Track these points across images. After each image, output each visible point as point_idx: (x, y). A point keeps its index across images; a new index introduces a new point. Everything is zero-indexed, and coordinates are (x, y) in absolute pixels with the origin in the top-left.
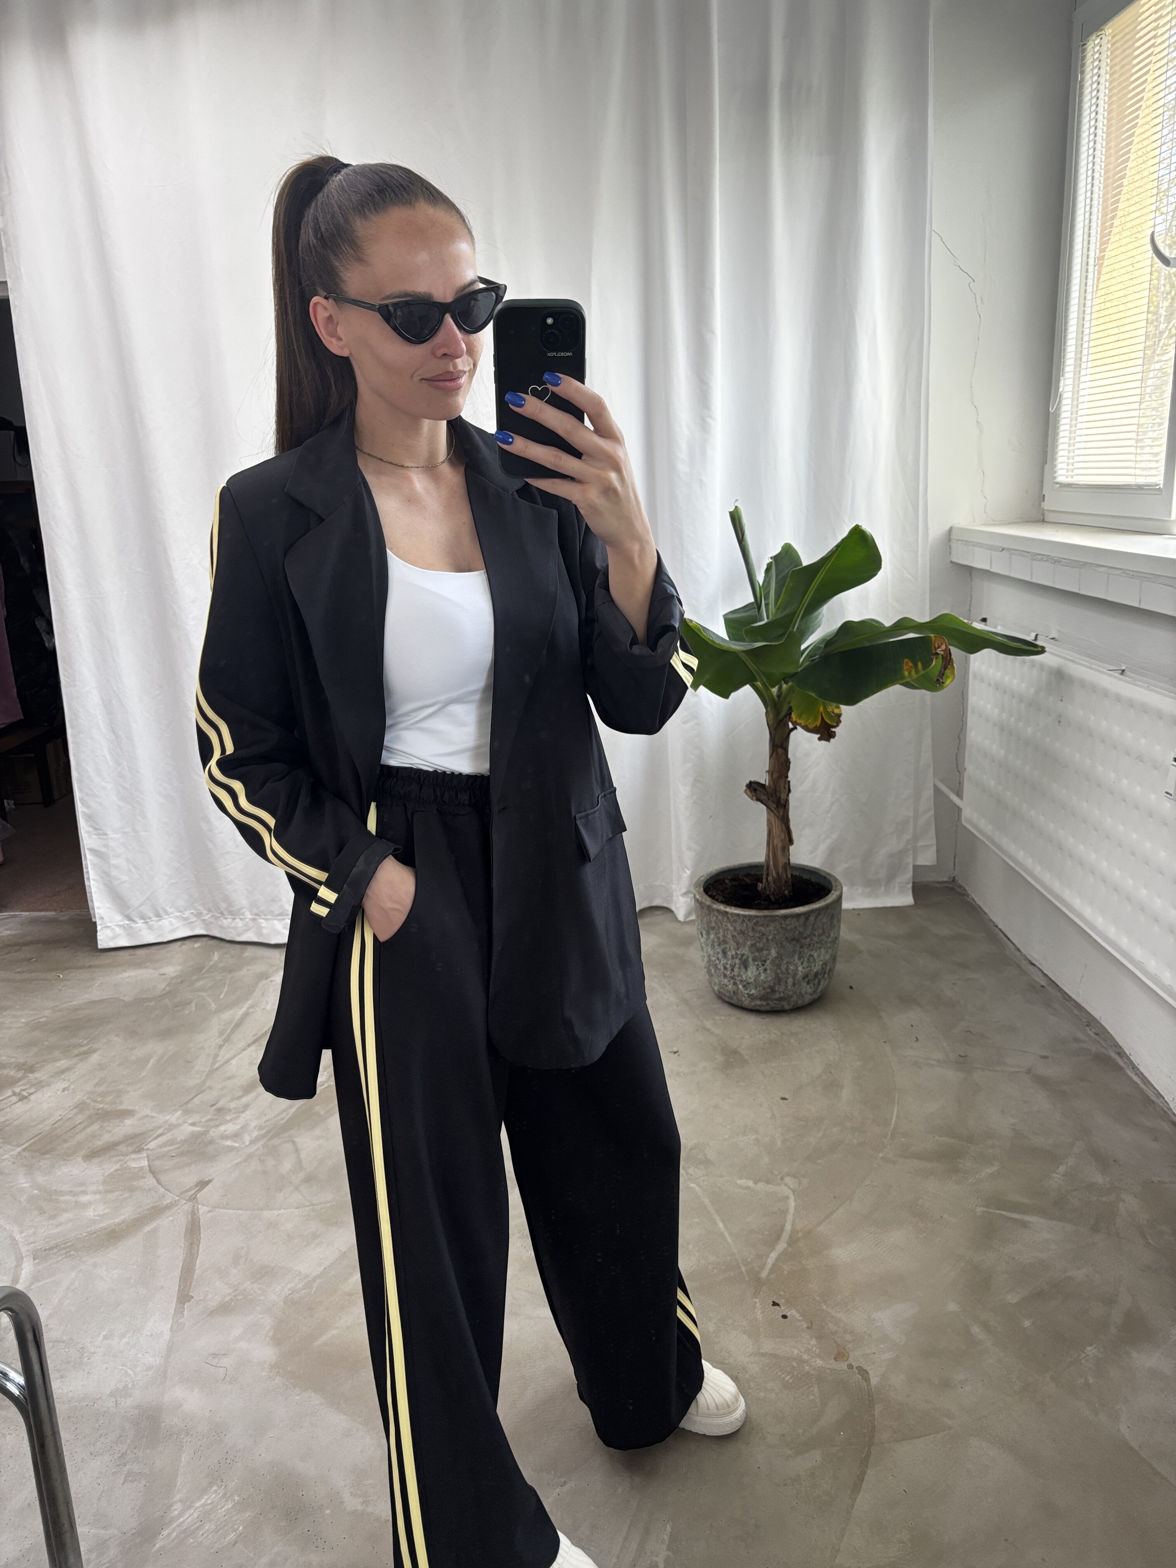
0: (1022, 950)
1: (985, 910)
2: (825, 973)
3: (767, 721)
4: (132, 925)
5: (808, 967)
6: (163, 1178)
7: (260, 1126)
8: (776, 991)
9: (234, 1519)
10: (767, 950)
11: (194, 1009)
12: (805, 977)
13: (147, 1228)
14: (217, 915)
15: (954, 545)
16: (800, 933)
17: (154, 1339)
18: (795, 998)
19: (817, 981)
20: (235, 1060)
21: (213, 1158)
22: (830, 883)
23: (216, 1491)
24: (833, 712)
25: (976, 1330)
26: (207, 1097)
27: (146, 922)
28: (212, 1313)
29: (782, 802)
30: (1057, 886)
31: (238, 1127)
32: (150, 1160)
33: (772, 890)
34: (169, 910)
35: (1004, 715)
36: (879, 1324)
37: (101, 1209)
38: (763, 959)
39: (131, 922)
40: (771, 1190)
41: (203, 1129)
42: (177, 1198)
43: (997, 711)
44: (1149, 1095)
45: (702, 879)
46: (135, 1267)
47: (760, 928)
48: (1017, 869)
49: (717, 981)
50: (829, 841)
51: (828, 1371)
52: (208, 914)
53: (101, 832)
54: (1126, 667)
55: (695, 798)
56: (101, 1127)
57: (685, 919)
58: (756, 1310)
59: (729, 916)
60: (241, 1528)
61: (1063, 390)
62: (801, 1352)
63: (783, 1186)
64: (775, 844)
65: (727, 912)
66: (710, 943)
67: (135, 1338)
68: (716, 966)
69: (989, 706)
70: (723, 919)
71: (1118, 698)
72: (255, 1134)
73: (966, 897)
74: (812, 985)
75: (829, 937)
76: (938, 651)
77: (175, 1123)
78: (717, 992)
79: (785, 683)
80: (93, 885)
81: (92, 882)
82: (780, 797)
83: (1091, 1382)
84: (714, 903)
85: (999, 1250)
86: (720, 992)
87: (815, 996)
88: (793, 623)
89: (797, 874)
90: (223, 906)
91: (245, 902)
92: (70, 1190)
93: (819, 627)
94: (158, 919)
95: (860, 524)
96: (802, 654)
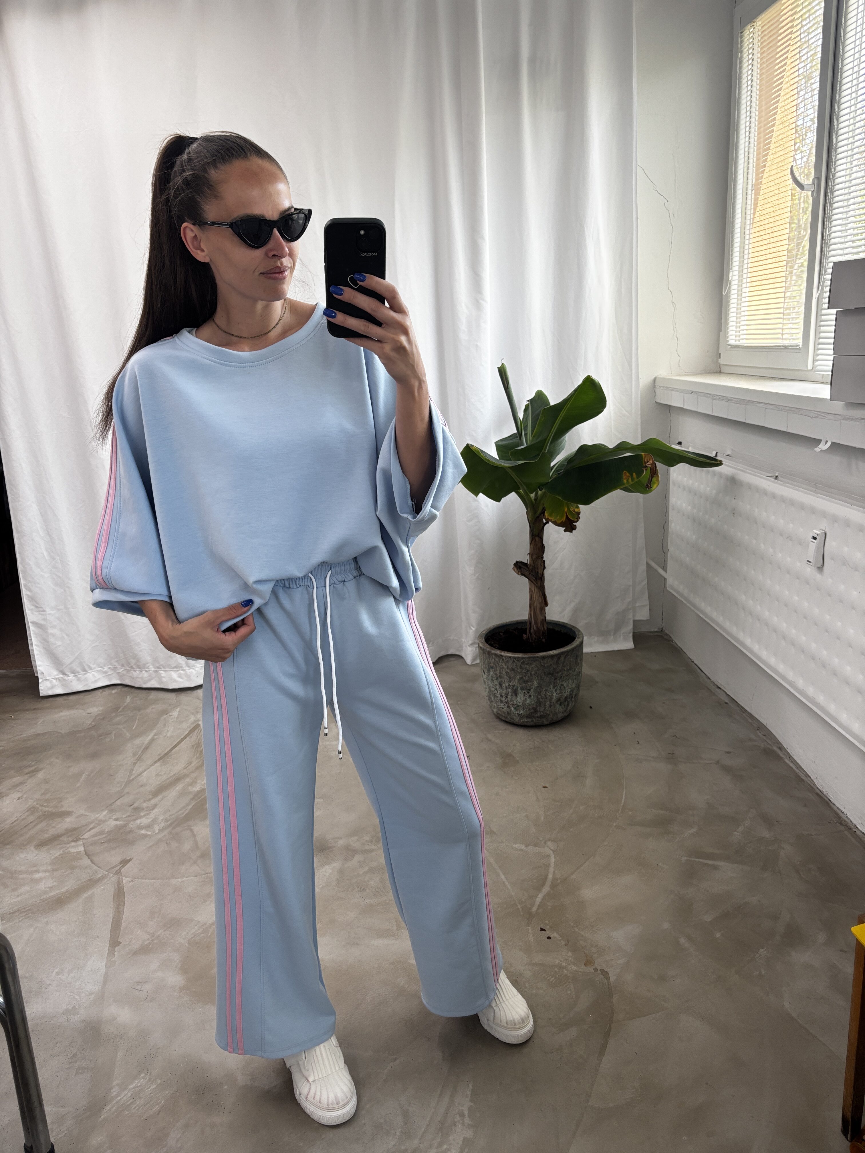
0: (711, 679)
1: (685, 650)
2: (572, 697)
3: (528, 518)
4: (66, 678)
5: (560, 693)
6: (95, 859)
7: (166, 819)
8: (538, 711)
9: (157, 1096)
10: (531, 682)
11: (113, 738)
12: (558, 700)
13: (86, 895)
14: (128, 668)
15: (658, 391)
16: (554, 669)
17: (93, 973)
18: (551, 716)
19: (566, 702)
20: (145, 773)
21: (132, 843)
22: (574, 633)
23: (143, 1077)
24: (574, 511)
25: (682, 940)
26: (126, 800)
27: (76, 676)
28: (135, 953)
29: (539, 576)
30: (734, 630)
31: (150, 820)
32: (86, 846)
33: (534, 639)
34: (93, 666)
35: (695, 511)
36: (615, 940)
37: (50, 883)
38: (528, 688)
39: (64, 676)
40: (538, 851)
41: (124, 823)
42: (107, 873)
43: (690, 508)
44: (801, 776)
45: (484, 632)
46: (77, 923)
47: (526, 666)
48: (706, 619)
49: (496, 705)
50: (573, 604)
51: (580, 974)
52: (122, 668)
53: (41, 609)
54: (779, 474)
55: (477, 575)
56: (48, 824)
57: (472, 663)
58: (529, 935)
59: (503, 658)
60: (163, 1102)
61: (732, 278)
62: (561, 961)
63: (546, 848)
64: (535, 604)
65: (501, 655)
66: (490, 678)
67: (79, 973)
68: (494, 695)
69: (684, 505)
70: (499, 660)
71: (774, 496)
72: (162, 825)
73: (672, 643)
74: (563, 706)
75: (574, 671)
76: (647, 464)
77: (103, 819)
78: (496, 714)
79: (540, 490)
80: (36, 649)
81: (35, 647)
82: (538, 572)
83: (763, 973)
84: (493, 650)
85: (698, 886)
86: (498, 713)
87: (566, 714)
88: (545, 446)
89: (551, 627)
90: (133, 662)
91: (149, 659)
92: (26, 870)
93: (563, 449)
94: (84, 673)
95: (590, 375)
96: (552, 469)
